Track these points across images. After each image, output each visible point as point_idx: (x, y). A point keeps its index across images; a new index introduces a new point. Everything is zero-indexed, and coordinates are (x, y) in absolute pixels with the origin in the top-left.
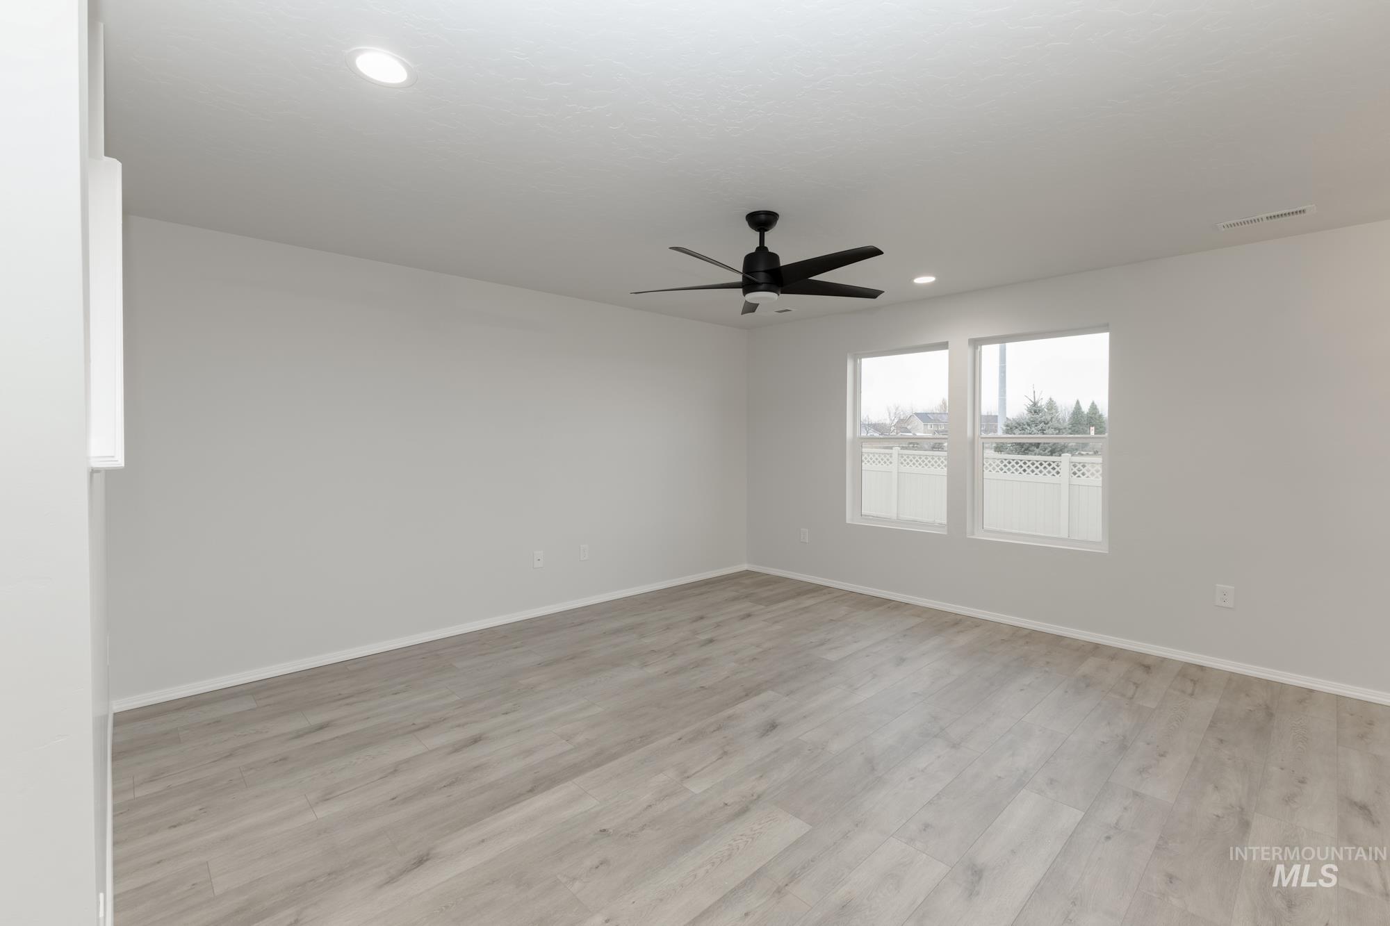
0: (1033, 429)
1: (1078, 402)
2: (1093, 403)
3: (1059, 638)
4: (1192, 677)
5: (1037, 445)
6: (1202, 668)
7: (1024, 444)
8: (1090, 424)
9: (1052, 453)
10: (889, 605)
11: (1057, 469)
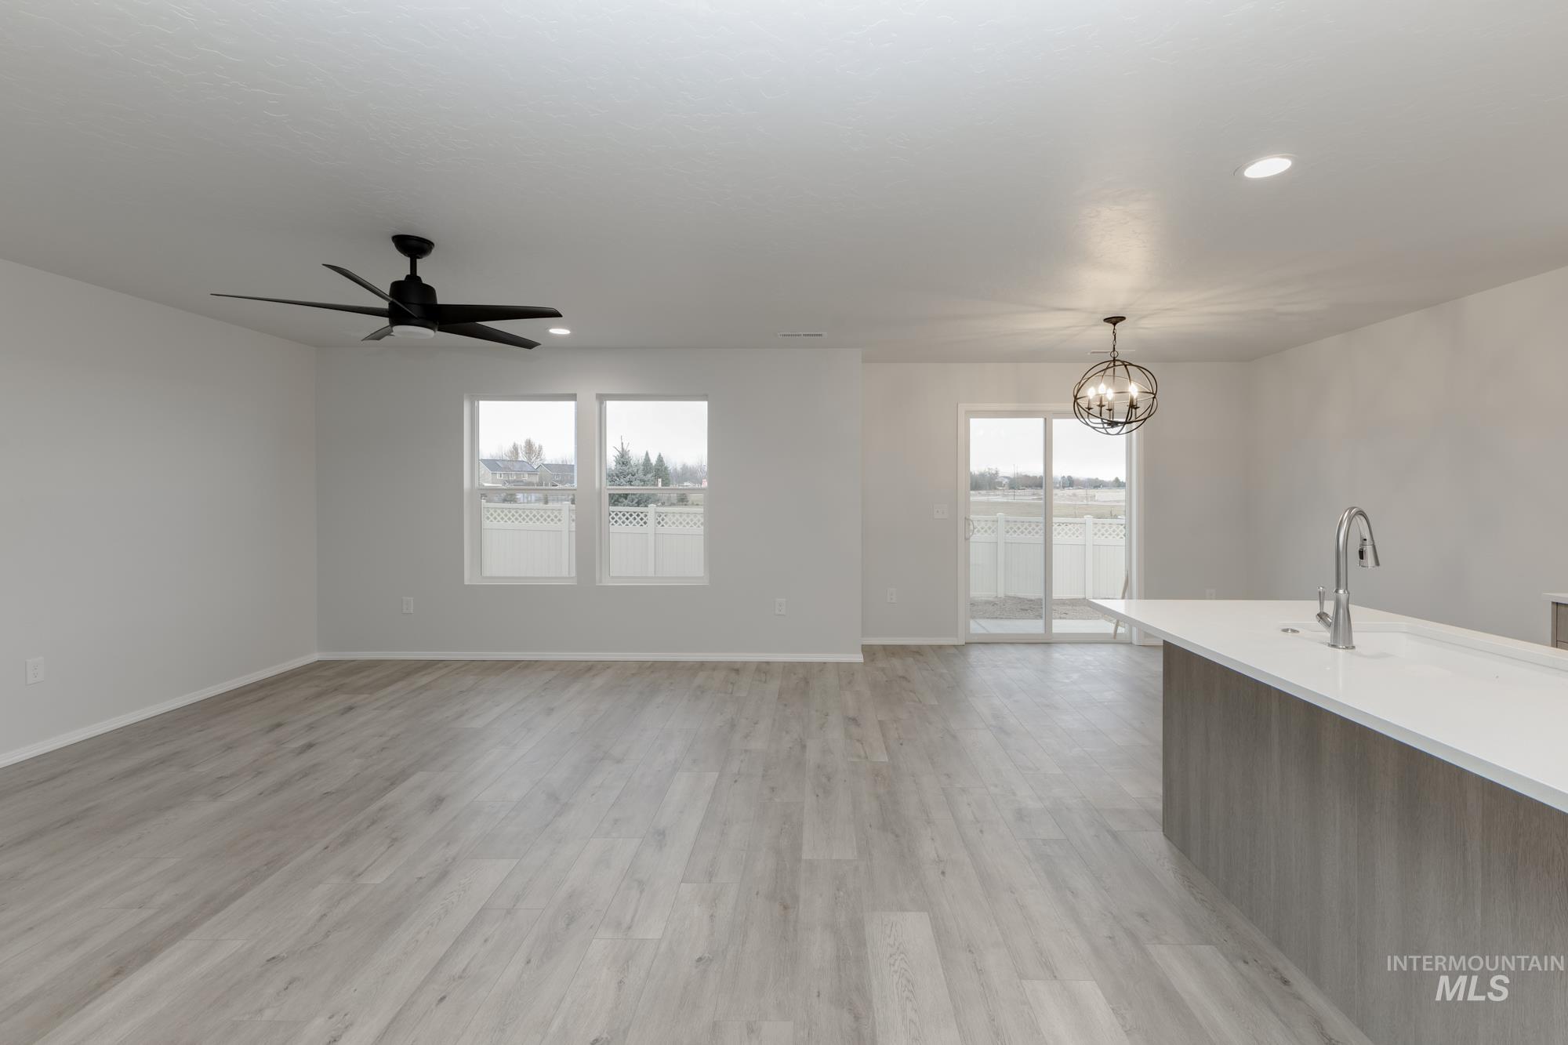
0: (622, 480)
1: (647, 454)
2: (660, 455)
3: (676, 663)
4: (763, 669)
5: (626, 496)
6: (768, 663)
7: (614, 494)
8: (657, 476)
9: (638, 504)
10: (518, 666)
11: (645, 519)
